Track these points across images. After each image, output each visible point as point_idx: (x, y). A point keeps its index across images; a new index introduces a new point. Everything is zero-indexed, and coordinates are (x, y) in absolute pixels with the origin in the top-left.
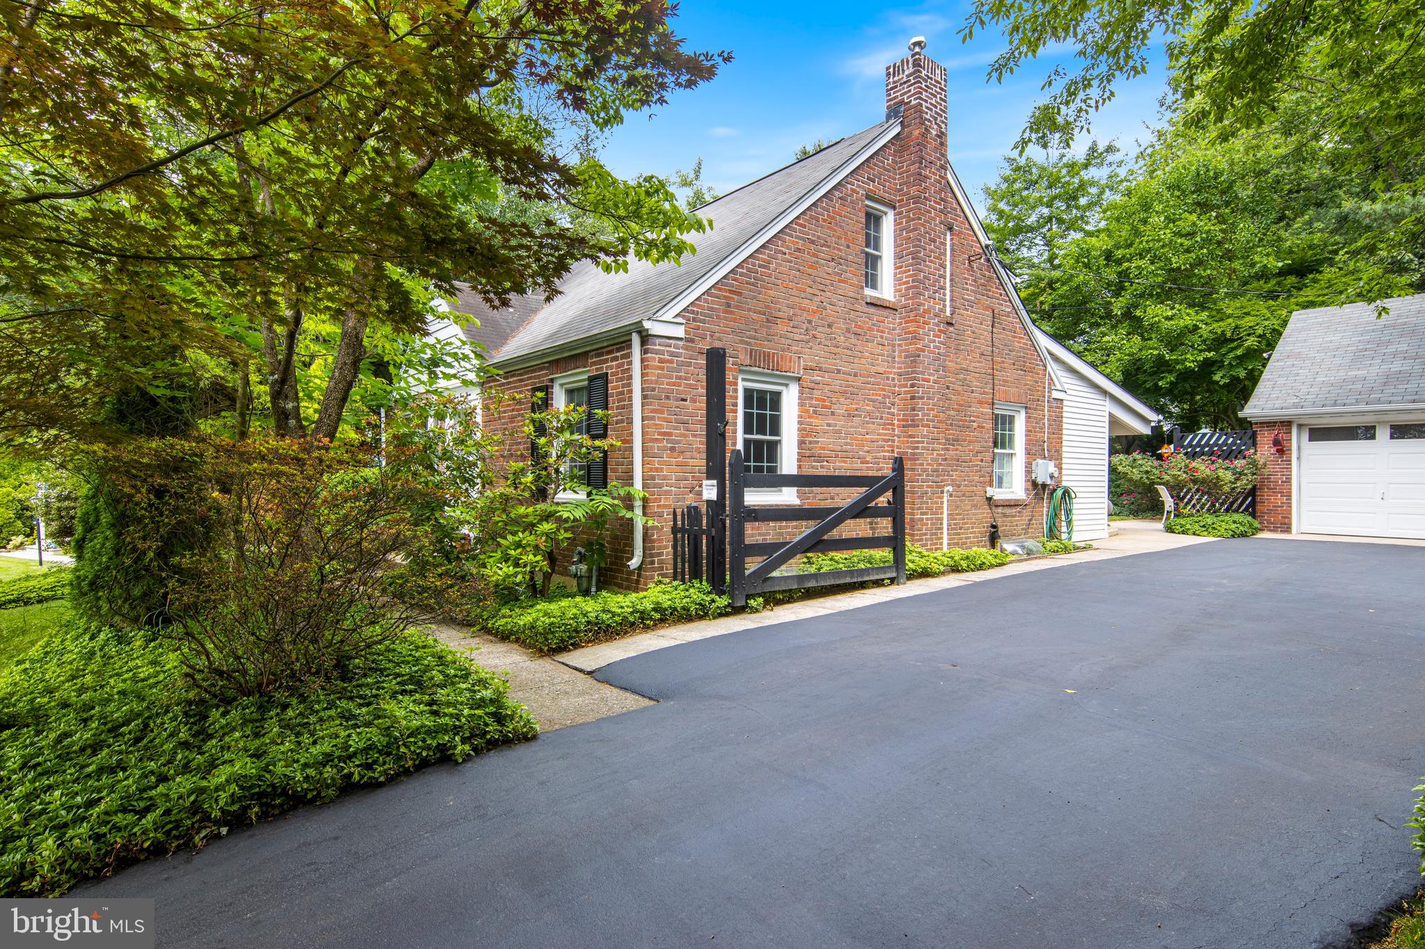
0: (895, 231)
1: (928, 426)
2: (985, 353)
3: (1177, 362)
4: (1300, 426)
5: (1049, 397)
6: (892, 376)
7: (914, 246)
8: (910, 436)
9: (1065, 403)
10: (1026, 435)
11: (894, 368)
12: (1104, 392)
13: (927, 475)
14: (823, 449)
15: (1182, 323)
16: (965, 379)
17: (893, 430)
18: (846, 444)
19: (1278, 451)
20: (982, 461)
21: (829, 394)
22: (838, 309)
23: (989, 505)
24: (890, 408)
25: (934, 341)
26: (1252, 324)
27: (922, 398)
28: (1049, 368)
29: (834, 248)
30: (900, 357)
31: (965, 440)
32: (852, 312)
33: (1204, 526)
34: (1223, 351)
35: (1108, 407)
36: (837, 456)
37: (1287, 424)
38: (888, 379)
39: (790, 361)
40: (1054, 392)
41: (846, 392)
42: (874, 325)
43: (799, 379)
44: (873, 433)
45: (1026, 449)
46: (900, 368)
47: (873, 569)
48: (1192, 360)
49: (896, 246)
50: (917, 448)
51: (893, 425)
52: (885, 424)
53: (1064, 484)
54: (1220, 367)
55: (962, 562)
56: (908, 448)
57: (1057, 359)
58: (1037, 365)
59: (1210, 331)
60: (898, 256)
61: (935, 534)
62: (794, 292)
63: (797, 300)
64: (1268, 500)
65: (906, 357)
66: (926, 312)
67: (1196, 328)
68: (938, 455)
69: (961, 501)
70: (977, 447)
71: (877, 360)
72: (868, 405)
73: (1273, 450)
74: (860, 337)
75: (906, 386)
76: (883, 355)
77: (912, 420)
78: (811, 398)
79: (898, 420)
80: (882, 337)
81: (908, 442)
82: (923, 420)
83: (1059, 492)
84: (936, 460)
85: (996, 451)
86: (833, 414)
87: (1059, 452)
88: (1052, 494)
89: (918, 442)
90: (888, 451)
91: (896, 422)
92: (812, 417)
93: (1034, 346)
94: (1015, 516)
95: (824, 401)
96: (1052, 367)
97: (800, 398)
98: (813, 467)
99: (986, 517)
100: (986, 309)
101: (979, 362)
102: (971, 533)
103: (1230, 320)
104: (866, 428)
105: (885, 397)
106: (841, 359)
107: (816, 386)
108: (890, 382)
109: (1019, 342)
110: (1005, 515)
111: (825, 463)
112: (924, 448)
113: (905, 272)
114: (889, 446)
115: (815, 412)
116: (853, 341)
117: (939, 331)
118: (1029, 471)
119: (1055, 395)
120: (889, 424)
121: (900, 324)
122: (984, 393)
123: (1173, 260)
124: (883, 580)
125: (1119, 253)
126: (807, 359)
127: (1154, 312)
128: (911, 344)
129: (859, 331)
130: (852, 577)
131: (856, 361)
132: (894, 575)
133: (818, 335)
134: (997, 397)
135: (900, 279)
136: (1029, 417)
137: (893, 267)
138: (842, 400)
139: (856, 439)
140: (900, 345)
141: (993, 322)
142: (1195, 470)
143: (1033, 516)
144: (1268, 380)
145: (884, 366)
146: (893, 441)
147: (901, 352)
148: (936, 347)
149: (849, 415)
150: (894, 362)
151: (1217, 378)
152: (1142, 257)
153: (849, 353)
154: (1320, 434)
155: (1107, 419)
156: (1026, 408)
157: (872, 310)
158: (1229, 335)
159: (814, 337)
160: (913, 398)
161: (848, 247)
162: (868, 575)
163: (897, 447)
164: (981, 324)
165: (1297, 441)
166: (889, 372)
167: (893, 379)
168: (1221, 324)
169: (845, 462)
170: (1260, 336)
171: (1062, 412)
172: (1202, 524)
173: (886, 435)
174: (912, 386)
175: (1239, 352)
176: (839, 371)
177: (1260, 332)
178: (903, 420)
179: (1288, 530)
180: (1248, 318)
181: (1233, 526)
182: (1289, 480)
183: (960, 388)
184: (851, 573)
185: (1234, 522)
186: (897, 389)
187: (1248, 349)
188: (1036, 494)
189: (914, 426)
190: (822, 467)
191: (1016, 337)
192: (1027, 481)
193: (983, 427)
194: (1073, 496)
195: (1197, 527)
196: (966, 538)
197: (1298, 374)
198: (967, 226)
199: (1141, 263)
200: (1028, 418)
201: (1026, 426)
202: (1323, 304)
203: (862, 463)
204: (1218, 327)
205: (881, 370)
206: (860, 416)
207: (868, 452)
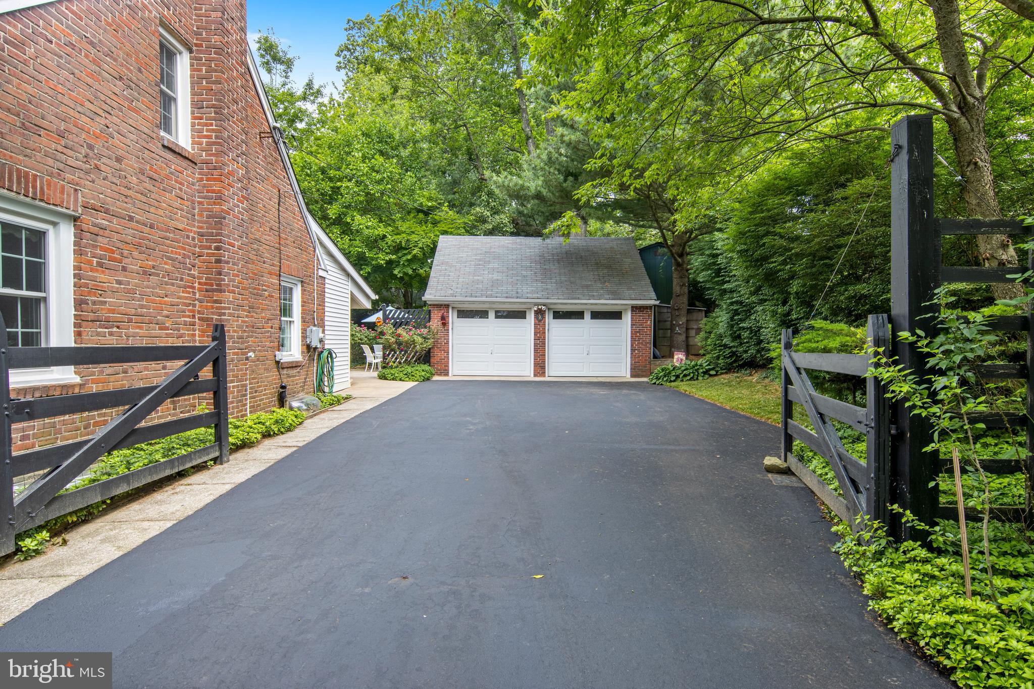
0: (192, 76)
1: (234, 292)
2: (274, 228)
3: (372, 259)
4: (453, 308)
5: (317, 274)
6: (192, 234)
7: (216, 100)
8: (216, 302)
9: (327, 281)
10: (303, 306)
11: (194, 226)
12: (348, 275)
13: (234, 342)
14: (113, 311)
15: (376, 232)
16: (259, 250)
17: (194, 293)
18: (142, 307)
19: (443, 323)
20: (272, 327)
21: (119, 245)
22: (128, 142)
23: (278, 368)
24: (190, 270)
25: (238, 206)
26: (416, 240)
27: (228, 262)
28: (317, 251)
29: (122, 65)
30: (201, 215)
31: (259, 308)
32: (146, 151)
33: (406, 374)
34: (400, 254)
35: (350, 287)
36: (130, 321)
37: (447, 306)
38: (188, 237)
39: (62, 192)
40: (320, 270)
41: (140, 245)
42: (171, 173)
43: (75, 219)
44: (172, 295)
45: (302, 317)
46: (201, 228)
47: (195, 453)
48: (382, 259)
49: (193, 94)
50: (224, 314)
51: (194, 288)
52: (185, 287)
53: (326, 347)
54: (397, 265)
55: (273, 427)
56: (213, 313)
57: (321, 244)
58: (310, 246)
59: (393, 241)
60: (197, 105)
61: (241, 401)
62: (66, 100)
63: (71, 112)
64: (437, 355)
65: (209, 217)
66: (231, 173)
67: (384, 236)
68: (243, 322)
69: (256, 366)
70: (267, 314)
71: (176, 214)
72: (166, 263)
73: (440, 323)
74: (157, 184)
75: (210, 248)
76: (182, 210)
77: (217, 285)
78: (95, 247)
79: (200, 283)
80: (181, 189)
81: (212, 307)
82: (228, 285)
83: (325, 354)
84: (241, 327)
85: (283, 319)
86: (124, 269)
87: (323, 320)
88: (319, 355)
89: (225, 308)
90: (189, 317)
91: (196, 285)
92: (97, 271)
93: (308, 230)
94: (295, 376)
95: (113, 252)
96: (319, 251)
97: (76, 244)
98: (98, 334)
99: (275, 379)
100: (274, 186)
101: (269, 235)
102: (264, 395)
103: (404, 235)
104: (164, 289)
105: (184, 256)
106: (134, 204)
107: (101, 232)
108: (190, 241)
109: (297, 224)
110: (289, 376)
111: (115, 329)
112: (230, 314)
113: (206, 125)
114: (190, 311)
115: (100, 265)
116: (148, 185)
117: (243, 196)
118: (304, 337)
119: (321, 273)
120: (189, 287)
121: (201, 180)
122: (273, 265)
123: (370, 187)
124: (206, 462)
125: (332, 173)
126: (87, 194)
127: (359, 221)
128: (215, 204)
129: (155, 176)
130: (172, 468)
131: (152, 210)
132: (217, 454)
133: (103, 167)
134: (282, 270)
135: (201, 131)
136: (305, 290)
137: (190, 116)
138: (135, 254)
139: (153, 302)
140: (200, 203)
141: (279, 201)
142: (399, 335)
143: (307, 375)
144: (435, 277)
145: (183, 222)
146: (194, 306)
147: (201, 210)
148: (240, 212)
149: (145, 273)
150: (194, 220)
151: (396, 272)
152: (350, 180)
153: (144, 199)
154: (464, 314)
155: (349, 296)
156: (302, 282)
157: (169, 156)
158: (403, 245)
159: (97, 167)
160: (218, 261)
161: (140, 71)
162: (191, 460)
163: (199, 312)
164: (270, 200)
165: (452, 316)
166: (189, 231)
167: (193, 239)
168: (399, 236)
169: (141, 328)
170: (420, 248)
171: (324, 288)
172: (405, 373)
173: (186, 298)
174: (218, 248)
175: (409, 257)
176: (131, 219)
177: (420, 245)
178: (206, 284)
179: (447, 374)
180: (413, 236)
181: (423, 373)
182: (448, 343)
183: (255, 258)
184: (171, 463)
185: (423, 371)
186: (197, 249)
187: (415, 256)
188: (310, 356)
189: (221, 291)
190: (111, 334)
191: (295, 218)
192: (303, 345)
193: (272, 296)
194: (334, 355)
195: (401, 375)
196: (261, 400)
197: (449, 275)
198: (258, 102)
199: (349, 184)
200: (303, 291)
201: (302, 298)
202: (451, 233)
203: (160, 329)
204: (398, 238)
205: (181, 226)
206: (158, 275)
207: (167, 317)
